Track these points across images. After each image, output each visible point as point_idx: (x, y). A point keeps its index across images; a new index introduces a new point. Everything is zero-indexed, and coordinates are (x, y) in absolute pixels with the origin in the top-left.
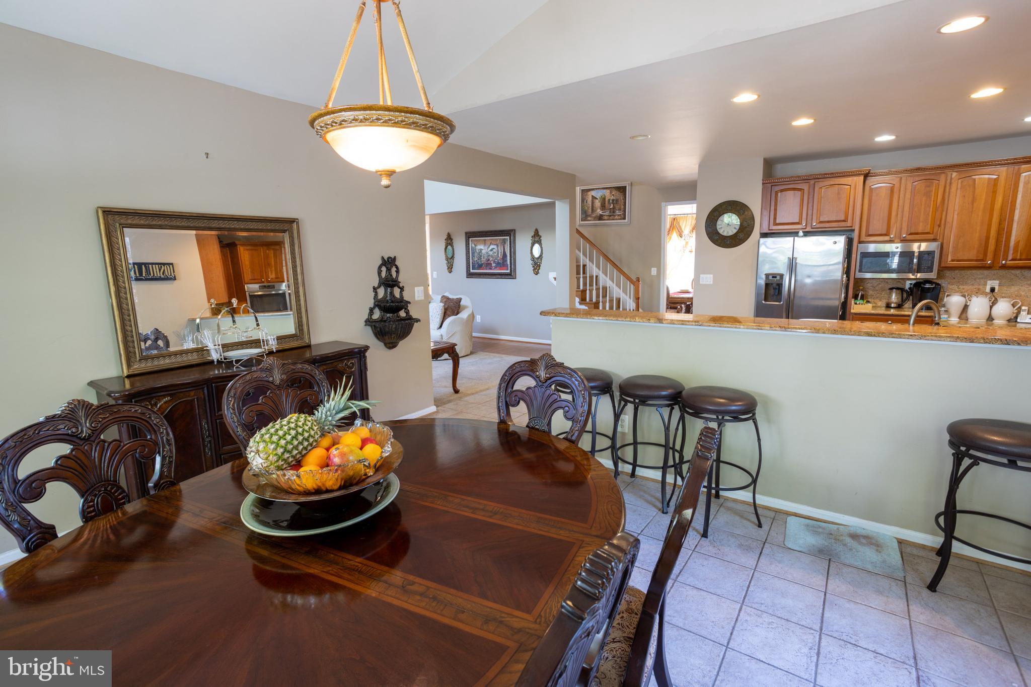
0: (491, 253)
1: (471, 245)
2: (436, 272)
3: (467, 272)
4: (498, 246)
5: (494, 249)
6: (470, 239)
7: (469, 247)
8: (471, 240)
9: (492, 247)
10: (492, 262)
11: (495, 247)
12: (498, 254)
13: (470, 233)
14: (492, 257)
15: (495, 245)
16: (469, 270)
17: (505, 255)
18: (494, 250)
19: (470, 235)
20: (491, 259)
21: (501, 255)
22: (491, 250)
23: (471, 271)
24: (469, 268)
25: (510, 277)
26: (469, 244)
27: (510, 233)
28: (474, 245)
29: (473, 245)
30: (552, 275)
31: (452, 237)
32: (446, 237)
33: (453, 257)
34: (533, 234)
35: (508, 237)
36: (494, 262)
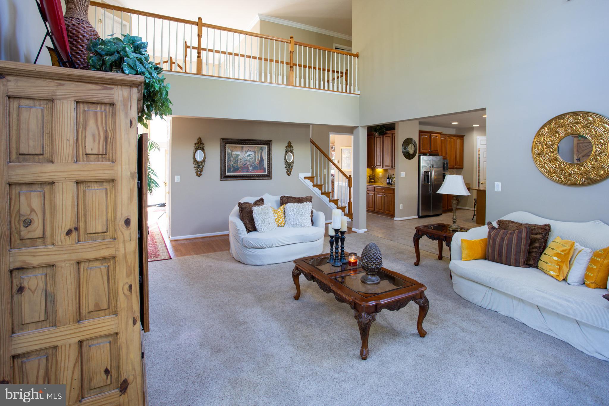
0: (248, 158)
1: (228, 150)
2: (179, 176)
3: (221, 175)
4: (255, 152)
5: (251, 155)
6: (227, 145)
7: (226, 152)
8: (228, 146)
9: (249, 153)
10: (249, 166)
11: (253, 153)
12: (255, 159)
13: (227, 139)
14: (249, 161)
15: (252, 151)
16: (225, 173)
17: (262, 160)
18: (251, 156)
19: (225, 142)
20: (248, 163)
21: (258, 161)
22: (249, 156)
23: (227, 174)
24: (226, 171)
25: (268, 178)
26: (226, 150)
27: (269, 143)
28: (231, 150)
29: (229, 151)
30: (302, 176)
31: (203, 142)
32: (196, 141)
34: (287, 145)
35: (267, 146)
36: (251, 166)
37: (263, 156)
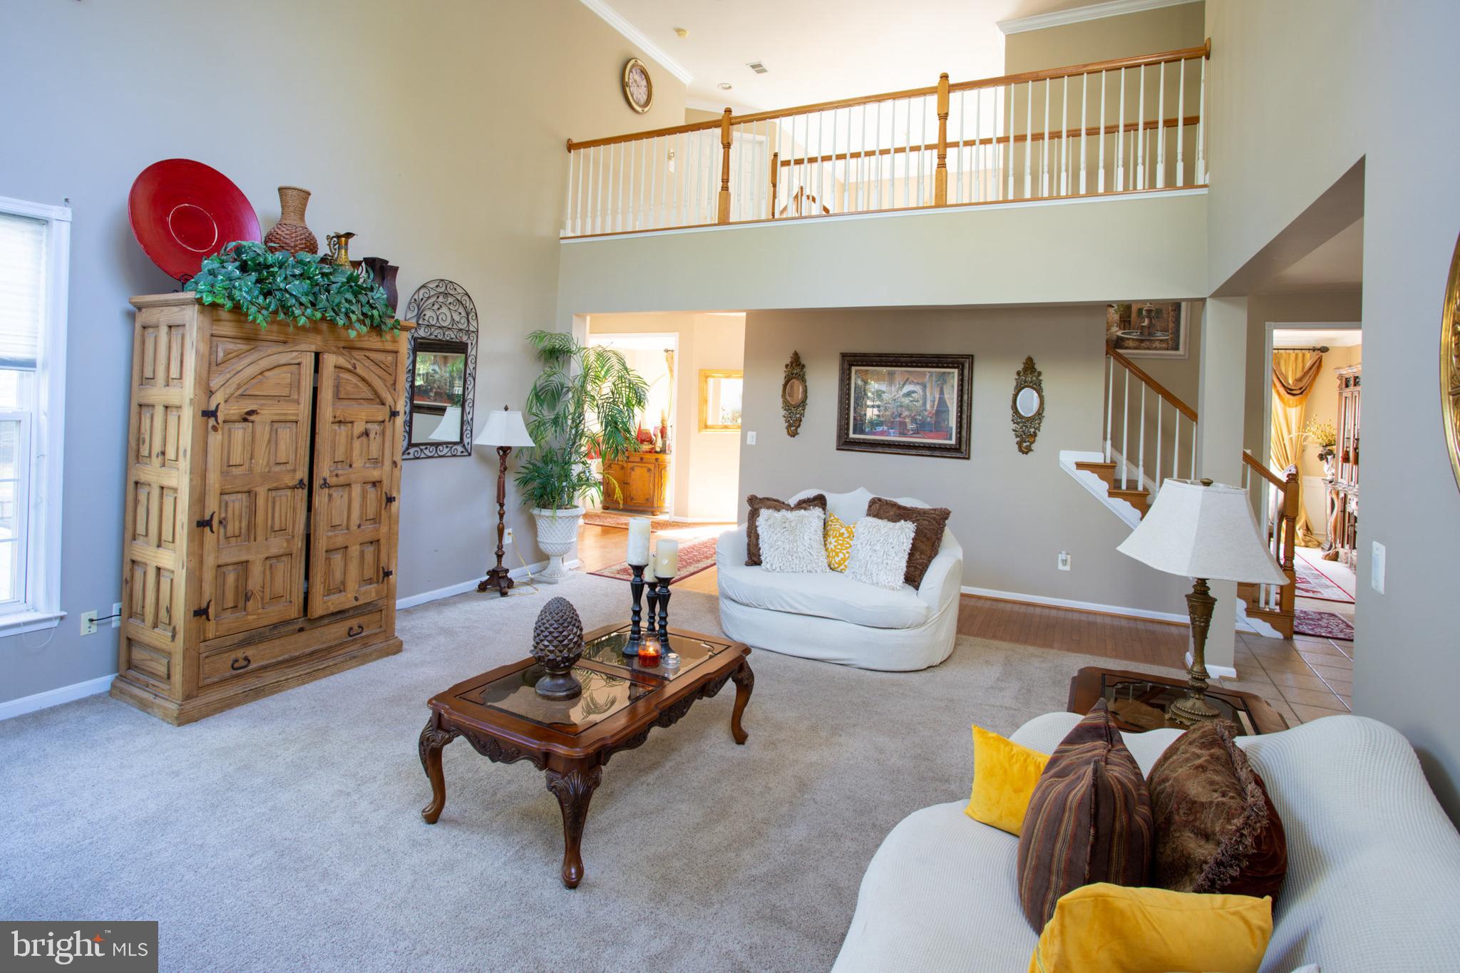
0: (906, 401)
1: (855, 381)
2: (754, 433)
3: (839, 437)
4: (924, 387)
5: (914, 392)
6: (854, 369)
7: (849, 384)
8: (856, 371)
9: (907, 388)
10: (907, 420)
11: (918, 388)
12: (924, 404)
13: (855, 355)
14: (908, 408)
15: (918, 384)
16: (847, 434)
17: (941, 410)
18: (913, 395)
19: (851, 361)
20: (906, 413)
21: (932, 406)
22: (908, 394)
23: (852, 435)
24: (848, 429)
25: (954, 454)
26: (850, 379)
27: (962, 363)
28: (863, 380)
29: (860, 382)
30: (1068, 458)
31: (803, 361)
32: (788, 361)
33: (803, 403)
34: (1020, 367)
35: (956, 371)
36: (914, 420)
37: (946, 396)
